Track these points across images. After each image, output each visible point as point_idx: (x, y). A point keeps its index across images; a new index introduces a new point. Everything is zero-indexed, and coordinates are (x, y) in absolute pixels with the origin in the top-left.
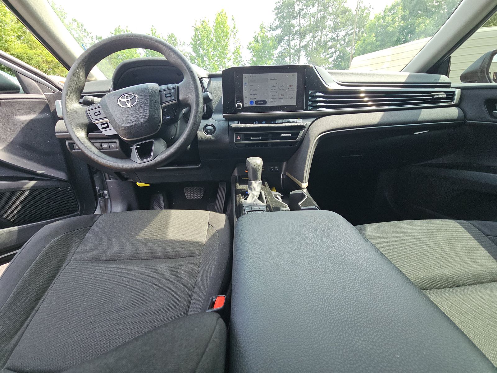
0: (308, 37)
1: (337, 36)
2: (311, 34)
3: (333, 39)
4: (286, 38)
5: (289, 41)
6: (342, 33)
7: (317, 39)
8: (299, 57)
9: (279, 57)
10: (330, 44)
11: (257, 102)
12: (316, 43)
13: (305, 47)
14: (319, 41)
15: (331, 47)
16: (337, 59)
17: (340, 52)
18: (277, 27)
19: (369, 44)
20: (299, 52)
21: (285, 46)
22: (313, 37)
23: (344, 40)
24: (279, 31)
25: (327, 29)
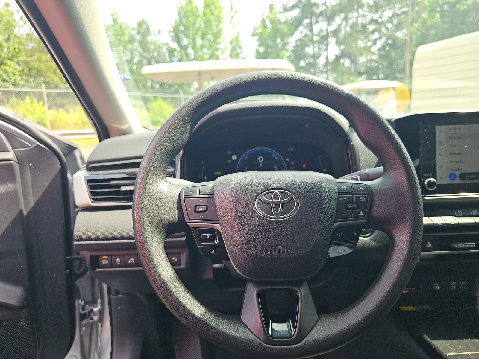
0: (338, 20)
1: (381, 17)
2: (342, 16)
3: (373, 21)
4: (306, 21)
5: (310, 26)
6: (388, 13)
7: (351, 22)
8: (327, 45)
9: (297, 46)
10: (371, 27)
11: (463, 176)
12: (351, 27)
13: (336, 33)
14: (355, 24)
15: (373, 32)
16: (383, 48)
17: (388, 38)
18: (293, 7)
19: (432, 27)
20: (327, 39)
21: (306, 31)
22: (346, 19)
23: (392, 22)
24: (296, 12)
25: (365, 8)
